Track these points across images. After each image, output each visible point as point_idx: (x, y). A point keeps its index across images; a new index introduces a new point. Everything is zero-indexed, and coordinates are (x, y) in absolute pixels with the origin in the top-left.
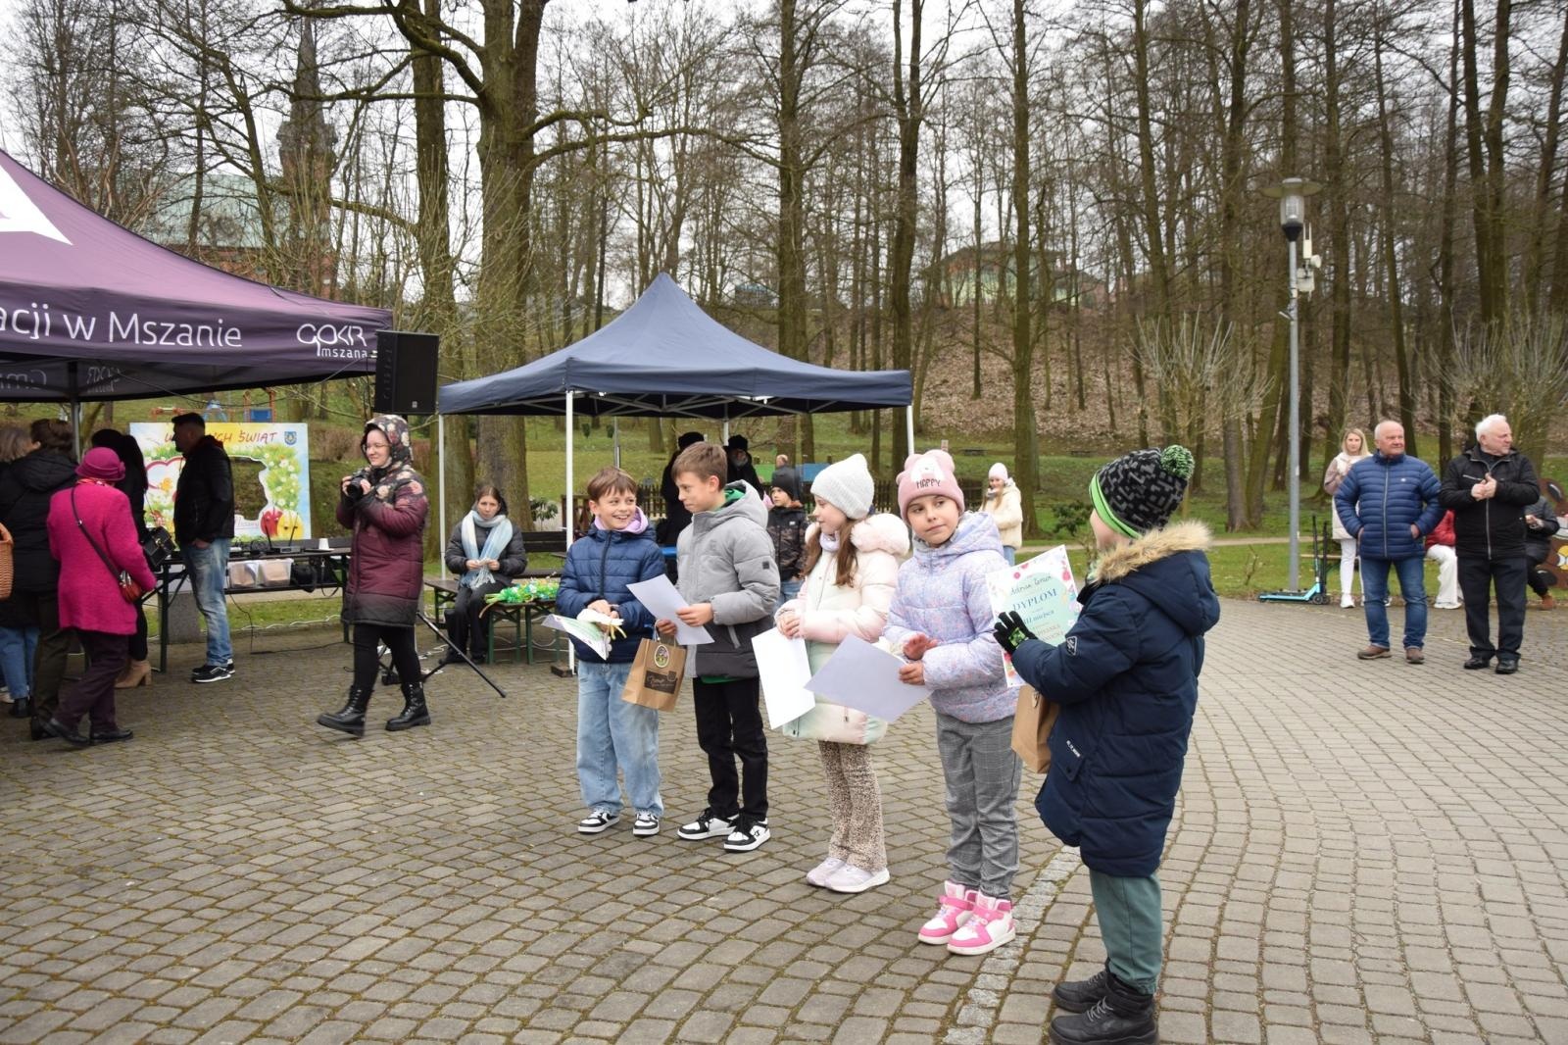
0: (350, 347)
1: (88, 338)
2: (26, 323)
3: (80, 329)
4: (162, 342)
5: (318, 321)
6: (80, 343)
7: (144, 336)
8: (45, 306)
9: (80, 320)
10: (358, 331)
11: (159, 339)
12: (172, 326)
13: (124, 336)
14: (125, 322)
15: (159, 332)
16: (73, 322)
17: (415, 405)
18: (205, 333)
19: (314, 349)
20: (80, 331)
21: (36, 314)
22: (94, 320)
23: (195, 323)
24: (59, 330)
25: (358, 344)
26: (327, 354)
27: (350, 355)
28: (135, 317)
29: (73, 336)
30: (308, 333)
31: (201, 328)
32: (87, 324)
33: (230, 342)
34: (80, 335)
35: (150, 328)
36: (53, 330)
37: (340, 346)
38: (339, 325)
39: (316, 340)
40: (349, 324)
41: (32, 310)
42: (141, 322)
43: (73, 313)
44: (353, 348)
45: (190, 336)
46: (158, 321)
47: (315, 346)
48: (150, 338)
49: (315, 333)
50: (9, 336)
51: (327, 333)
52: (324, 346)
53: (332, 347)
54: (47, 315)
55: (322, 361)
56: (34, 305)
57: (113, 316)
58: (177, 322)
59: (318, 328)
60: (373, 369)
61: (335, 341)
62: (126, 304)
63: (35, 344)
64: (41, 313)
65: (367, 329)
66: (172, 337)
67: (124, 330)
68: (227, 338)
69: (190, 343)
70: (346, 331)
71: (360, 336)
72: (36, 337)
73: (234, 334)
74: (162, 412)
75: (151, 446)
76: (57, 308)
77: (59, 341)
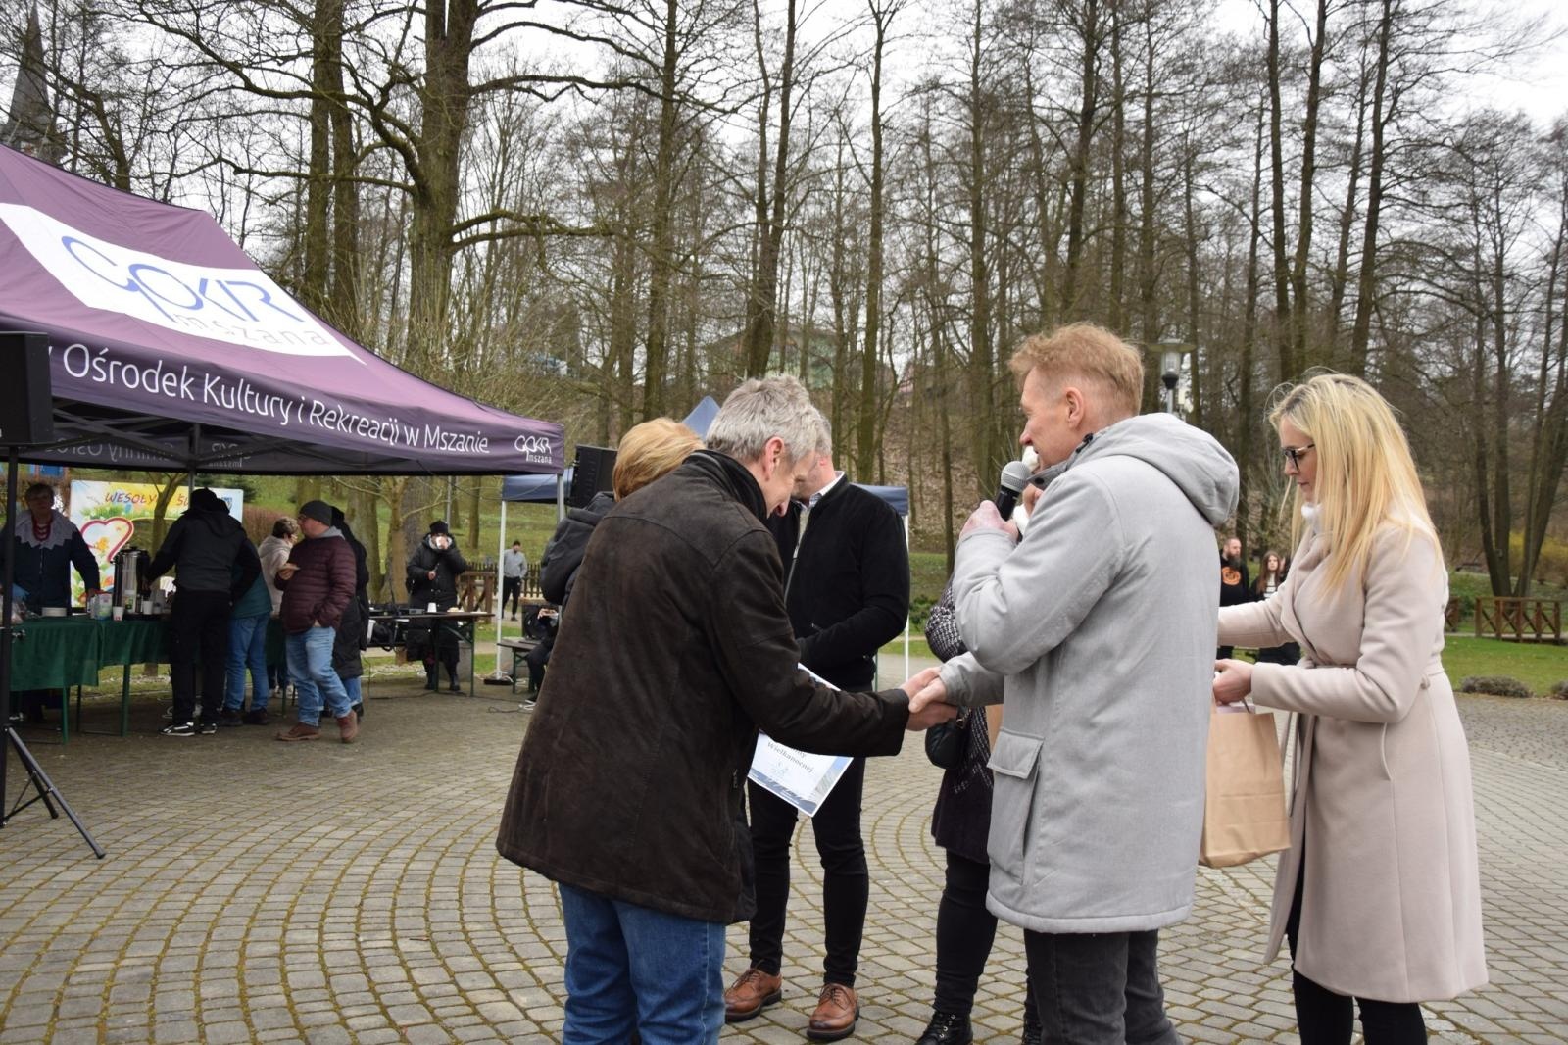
0: (544, 454)
1: (414, 444)
2: (387, 433)
3: (412, 437)
4: (449, 448)
5: (527, 434)
6: (411, 448)
8: (396, 420)
9: (412, 431)
10: (547, 442)
11: (448, 446)
12: (455, 436)
13: (432, 443)
14: (433, 431)
15: (448, 439)
16: (409, 432)
18: (470, 442)
19: (524, 455)
20: (412, 439)
21: (392, 426)
22: (418, 430)
23: (466, 434)
24: (402, 439)
25: (547, 452)
26: (532, 459)
27: (544, 461)
28: (436, 429)
29: (408, 442)
30: (521, 443)
31: (468, 438)
32: (415, 434)
33: (481, 449)
34: (411, 442)
35: (444, 437)
36: (399, 438)
37: (538, 453)
38: (537, 436)
39: (525, 448)
41: (390, 423)
42: (439, 433)
43: (409, 425)
45: (463, 444)
46: (448, 432)
48: (444, 445)
49: (525, 443)
50: (379, 443)
51: (530, 443)
52: (529, 452)
53: (534, 454)
54: (396, 427)
55: (527, 462)
56: (392, 419)
57: (428, 428)
58: (458, 433)
59: (526, 439)
61: (535, 449)
62: (432, 419)
63: (392, 449)
64: (394, 425)
65: (552, 440)
66: (453, 446)
67: (432, 440)
68: (481, 445)
69: (463, 450)
70: (540, 442)
71: (548, 446)
72: (392, 443)
73: (484, 443)
75: (90, 505)
76: (402, 422)
77: (401, 446)
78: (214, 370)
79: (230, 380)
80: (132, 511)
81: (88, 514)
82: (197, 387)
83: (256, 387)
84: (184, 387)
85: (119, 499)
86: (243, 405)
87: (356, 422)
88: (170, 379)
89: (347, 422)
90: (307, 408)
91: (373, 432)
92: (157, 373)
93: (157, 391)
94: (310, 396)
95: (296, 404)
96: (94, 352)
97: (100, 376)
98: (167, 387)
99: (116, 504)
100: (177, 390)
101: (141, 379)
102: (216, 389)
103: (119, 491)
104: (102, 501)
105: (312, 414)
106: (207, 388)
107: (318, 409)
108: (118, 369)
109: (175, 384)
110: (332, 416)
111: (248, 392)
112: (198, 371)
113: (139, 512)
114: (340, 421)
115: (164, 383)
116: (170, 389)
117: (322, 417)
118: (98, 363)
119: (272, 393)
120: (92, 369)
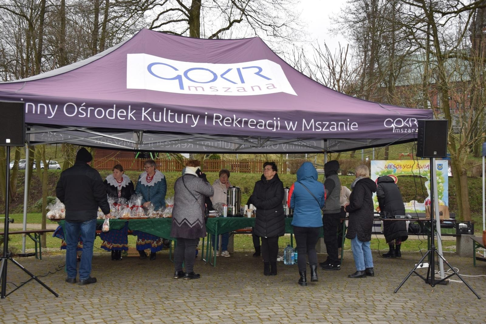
0: (410, 128)
1: (294, 130)
2: (271, 125)
3: (291, 126)
4: (324, 130)
5: (394, 117)
6: (291, 132)
7: (316, 128)
8: (279, 119)
9: (291, 123)
10: (414, 120)
11: (322, 129)
12: (328, 123)
13: (308, 128)
14: (308, 123)
15: (323, 126)
16: (289, 124)
17: (435, 153)
18: (342, 125)
19: (392, 129)
20: (291, 127)
21: (275, 122)
22: (296, 122)
23: (337, 121)
24: (283, 127)
25: (414, 126)
26: (398, 131)
27: (409, 131)
28: (313, 120)
29: (288, 129)
30: (389, 123)
31: (340, 123)
32: (294, 124)
33: (353, 128)
34: (291, 129)
35: (319, 124)
36: (281, 127)
37: (405, 127)
38: (404, 118)
39: (393, 125)
40: (409, 117)
41: (273, 120)
42: (315, 122)
43: (289, 121)
44: (411, 128)
45: (335, 127)
46: (322, 122)
47: (392, 128)
48: (319, 129)
49: (393, 123)
50: (265, 131)
51: (399, 122)
52: (396, 128)
53: (400, 128)
54: (279, 122)
55: (395, 134)
56: (275, 119)
57: (304, 120)
58: (330, 121)
59: (394, 121)
60: (416, 137)
61: (403, 125)
62: (309, 116)
63: (274, 133)
64: (277, 121)
65: (417, 119)
66: (328, 127)
67: (308, 126)
68: (352, 127)
69: (336, 130)
70: (409, 120)
71: (415, 122)
72: (275, 130)
73: (355, 125)
74: (403, 155)
75: (379, 170)
76: (283, 119)
77: (283, 131)
78: (147, 106)
79: (158, 109)
80: (396, 172)
81: (378, 174)
82: (138, 114)
83: (174, 111)
84: (130, 115)
85: (390, 167)
86: (167, 119)
87: (246, 123)
88: (122, 112)
89: (240, 122)
90: (210, 118)
91: (261, 126)
92: (114, 110)
93: (114, 118)
94: (211, 113)
95: (202, 117)
96: (79, 105)
97: (83, 114)
98: (120, 116)
99: (390, 169)
100: (126, 117)
101: (105, 113)
102: (150, 114)
103: (390, 164)
104: (383, 168)
105: (214, 120)
106: (144, 114)
107: (218, 117)
108: (92, 112)
109: (125, 114)
110: (228, 120)
111: (170, 113)
112: (137, 107)
113: (400, 172)
114: (235, 122)
115: (118, 114)
116: (121, 116)
117: (222, 121)
118: (82, 109)
119: (185, 113)
120: (79, 113)
